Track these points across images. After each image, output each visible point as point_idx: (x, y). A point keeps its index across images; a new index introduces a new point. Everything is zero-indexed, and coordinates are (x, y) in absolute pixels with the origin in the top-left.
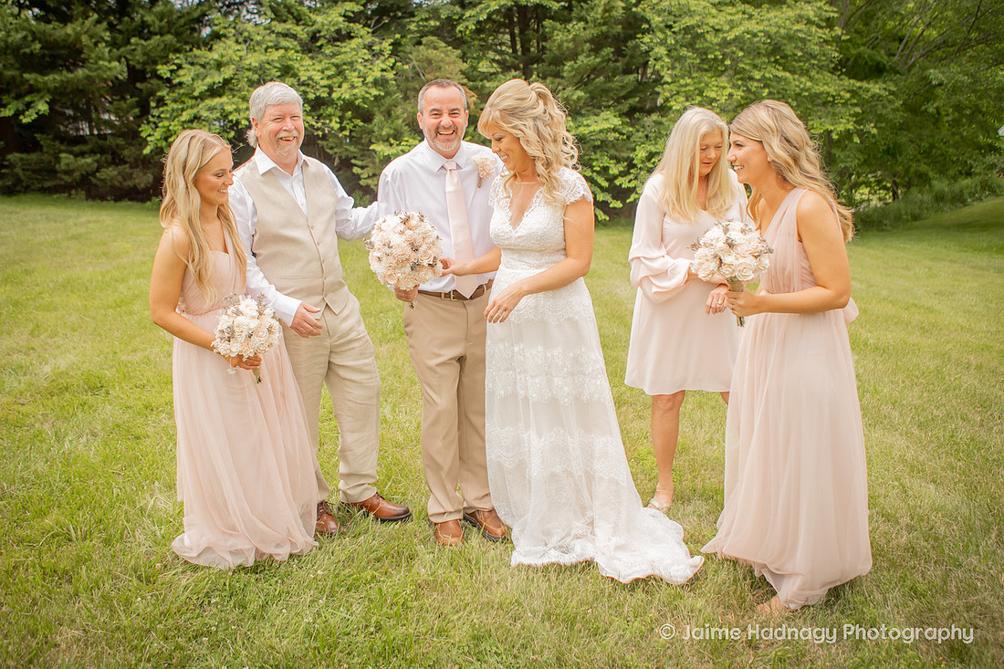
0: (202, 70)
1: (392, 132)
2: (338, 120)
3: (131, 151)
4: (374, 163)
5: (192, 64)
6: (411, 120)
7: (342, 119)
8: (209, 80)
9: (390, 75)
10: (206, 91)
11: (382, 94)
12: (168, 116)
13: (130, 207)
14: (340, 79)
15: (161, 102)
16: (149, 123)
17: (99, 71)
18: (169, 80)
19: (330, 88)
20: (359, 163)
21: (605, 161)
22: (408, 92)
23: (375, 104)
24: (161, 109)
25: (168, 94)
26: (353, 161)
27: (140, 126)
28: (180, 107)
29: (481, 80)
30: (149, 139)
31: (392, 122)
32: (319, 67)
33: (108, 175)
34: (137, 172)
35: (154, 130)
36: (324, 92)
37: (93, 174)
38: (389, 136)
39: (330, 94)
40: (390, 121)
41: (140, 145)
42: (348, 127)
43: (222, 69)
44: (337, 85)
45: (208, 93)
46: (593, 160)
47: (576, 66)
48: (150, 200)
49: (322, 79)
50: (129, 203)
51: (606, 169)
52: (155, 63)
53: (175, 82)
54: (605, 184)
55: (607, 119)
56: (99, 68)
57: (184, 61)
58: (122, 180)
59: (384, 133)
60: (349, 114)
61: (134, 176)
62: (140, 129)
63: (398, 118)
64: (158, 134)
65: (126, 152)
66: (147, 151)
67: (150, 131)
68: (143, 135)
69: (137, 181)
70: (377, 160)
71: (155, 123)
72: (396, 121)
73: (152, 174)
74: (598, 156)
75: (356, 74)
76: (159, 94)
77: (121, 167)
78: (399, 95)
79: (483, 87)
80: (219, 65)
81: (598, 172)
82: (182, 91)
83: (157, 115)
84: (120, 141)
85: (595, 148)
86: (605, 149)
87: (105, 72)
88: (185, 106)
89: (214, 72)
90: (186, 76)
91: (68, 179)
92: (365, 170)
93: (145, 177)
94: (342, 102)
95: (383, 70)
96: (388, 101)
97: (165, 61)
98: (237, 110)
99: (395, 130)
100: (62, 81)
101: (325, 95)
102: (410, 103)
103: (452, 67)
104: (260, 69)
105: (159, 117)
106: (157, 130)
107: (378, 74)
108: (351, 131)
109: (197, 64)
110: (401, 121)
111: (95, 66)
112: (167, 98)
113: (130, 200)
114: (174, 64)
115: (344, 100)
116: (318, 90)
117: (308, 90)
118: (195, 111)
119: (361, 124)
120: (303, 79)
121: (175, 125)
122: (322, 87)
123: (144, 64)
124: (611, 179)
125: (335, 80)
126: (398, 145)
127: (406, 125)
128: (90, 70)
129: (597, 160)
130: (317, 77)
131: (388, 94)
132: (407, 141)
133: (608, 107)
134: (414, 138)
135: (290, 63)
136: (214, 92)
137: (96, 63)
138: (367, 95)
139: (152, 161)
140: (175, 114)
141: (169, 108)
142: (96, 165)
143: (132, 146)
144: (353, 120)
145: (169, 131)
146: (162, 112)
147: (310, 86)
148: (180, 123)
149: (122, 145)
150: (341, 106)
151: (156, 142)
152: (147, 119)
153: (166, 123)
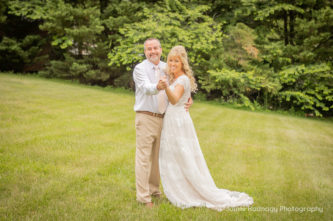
0: (137, 32)
1: (218, 65)
2: (194, 58)
3: (102, 64)
4: (208, 79)
5: (133, 29)
6: (227, 60)
7: (196, 58)
8: (140, 37)
9: (220, 40)
10: (139, 41)
11: (216, 48)
12: (121, 50)
13: (98, 89)
14: (197, 40)
15: (118, 44)
16: (112, 52)
17: (95, 30)
18: (123, 35)
19: (192, 43)
20: (202, 78)
21: (322, 87)
22: (228, 48)
23: (212, 52)
24: (118, 47)
25: (122, 41)
26: (199, 77)
27: (107, 54)
28: (127, 47)
29: (263, 44)
30: (112, 59)
32: (188, 34)
33: (91, 74)
34: (103, 74)
35: (114, 56)
36: (189, 45)
37: (85, 73)
38: (216, 67)
39: (192, 46)
40: (217, 61)
41: (106, 61)
42: (198, 62)
43: (146, 32)
44: (195, 42)
46: (316, 86)
47: (310, 41)
49: (189, 39)
50: (99, 87)
51: (322, 91)
52: (118, 27)
53: (126, 36)
54: (321, 99)
56: (95, 28)
57: (130, 27)
58: (96, 77)
59: (214, 66)
60: (199, 56)
61: (102, 75)
63: (221, 59)
64: (116, 57)
65: (100, 65)
66: (110, 64)
67: (112, 56)
68: (109, 57)
69: (102, 77)
70: (210, 78)
71: (114, 53)
72: (220, 61)
75: (204, 38)
76: (118, 40)
77: (97, 71)
78: (223, 49)
79: (264, 48)
80: (145, 30)
81: (318, 93)
82: (128, 40)
83: (116, 49)
84: (98, 59)
85: (318, 81)
86: (323, 81)
87: (98, 30)
88: (129, 46)
89: (142, 33)
90: (131, 34)
91: (74, 74)
92: (204, 82)
93: (106, 76)
94: (196, 51)
95: (217, 37)
96: (218, 51)
97: (122, 26)
100: (79, 33)
101: (190, 47)
102: (228, 53)
103: (249, 38)
104: (162, 33)
105: (117, 50)
106: (116, 56)
107: (213, 39)
108: (200, 64)
109: (135, 29)
110: (222, 61)
111: (94, 27)
112: (121, 42)
114: (126, 28)
115: (197, 49)
116: (187, 44)
118: (133, 49)
119: (204, 61)
120: (180, 39)
121: (123, 55)
122: (189, 43)
123: (113, 27)
124: (324, 96)
125: (195, 40)
126: (220, 72)
128: (92, 29)
129: (318, 86)
130: (186, 38)
131: (218, 48)
132: (224, 70)
134: (228, 69)
135: (175, 32)
136: (141, 41)
137: (94, 26)
138: (208, 48)
139: (110, 69)
141: (121, 47)
142: (87, 69)
143: (103, 62)
144: (201, 59)
145: (121, 57)
146: (118, 48)
147: (183, 42)
148: (126, 54)
149: (99, 61)
150: (196, 52)
151: (115, 61)
152: (111, 51)
153: (119, 53)
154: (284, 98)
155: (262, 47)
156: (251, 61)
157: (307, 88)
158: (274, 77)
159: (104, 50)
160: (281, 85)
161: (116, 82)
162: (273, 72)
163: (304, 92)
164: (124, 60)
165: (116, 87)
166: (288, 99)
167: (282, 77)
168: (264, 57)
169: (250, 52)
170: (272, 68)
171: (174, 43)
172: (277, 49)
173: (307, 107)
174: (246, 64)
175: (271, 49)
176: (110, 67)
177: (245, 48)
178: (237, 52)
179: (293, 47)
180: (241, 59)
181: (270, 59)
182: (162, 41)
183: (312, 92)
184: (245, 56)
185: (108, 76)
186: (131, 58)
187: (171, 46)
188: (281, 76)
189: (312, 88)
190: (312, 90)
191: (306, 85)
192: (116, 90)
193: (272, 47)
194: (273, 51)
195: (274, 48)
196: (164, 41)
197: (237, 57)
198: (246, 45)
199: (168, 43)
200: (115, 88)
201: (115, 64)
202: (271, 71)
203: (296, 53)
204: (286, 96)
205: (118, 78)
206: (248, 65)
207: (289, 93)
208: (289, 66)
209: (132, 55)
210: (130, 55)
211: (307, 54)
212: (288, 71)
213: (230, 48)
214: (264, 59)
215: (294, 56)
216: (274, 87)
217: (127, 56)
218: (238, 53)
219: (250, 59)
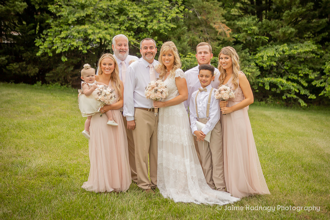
0: (73, 9)
3: (27, 54)
6: (191, 43)
8: (77, 15)
10: (76, 21)
11: (176, 27)
12: (52, 34)
15: (48, 26)
16: (40, 38)
18: (54, 14)
19: (146, 22)
21: (307, 71)
22: (190, 26)
23: (171, 32)
24: (48, 30)
25: (52, 22)
27: (34, 40)
28: (60, 29)
29: (233, 20)
30: (41, 47)
31: (181, 43)
32: (140, 10)
33: (13, 68)
34: (30, 67)
35: (43, 42)
36: (142, 24)
37: (5, 67)
39: (146, 26)
40: (179, 43)
41: (33, 51)
43: (85, 9)
44: (150, 21)
45: (76, 23)
46: (299, 70)
47: (291, 13)
48: (36, 83)
49: (142, 17)
50: (24, 84)
51: (306, 75)
53: (58, 15)
54: (306, 85)
55: (309, 46)
56: (15, 5)
61: (28, 69)
62: (35, 42)
63: (184, 41)
64: (46, 45)
66: (38, 54)
67: (41, 43)
68: (37, 45)
69: (29, 72)
71: (44, 38)
72: (184, 43)
73: (38, 68)
74: (302, 67)
75: (161, 14)
76: (47, 21)
77: (21, 63)
78: (186, 28)
79: (234, 24)
80: (83, 7)
81: (302, 77)
82: (61, 21)
83: (45, 33)
84: (22, 48)
85: (300, 63)
86: (306, 63)
88: (63, 29)
89: (80, 10)
93: (34, 70)
94: (152, 31)
95: (177, 13)
96: (179, 31)
98: (93, 33)
99: (182, 48)
101: (143, 26)
102: (191, 33)
103: (217, 12)
104: (107, 9)
105: (47, 35)
106: (45, 42)
110: (186, 43)
112: (52, 24)
113: (25, 82)
115: (153, 30)
116: (139, 23)
117: (133, 23)
118: (69, 32)
120: (130, 16)
121: (56, 40)
122: (143, 21)
124: (310, 82)
125: (149, 18)
126: (184, 57)
127: (189, 45)
129: (301, 69)
130: (139, 15)
131: (178, 27)
132: (190, 55)
133: (309, 38)
138: (167, 27)
140: (57, 34)
141: (53, 30)
142: (7, 61)
143: (29, 51)
144: (158, 42)
145: (53, 43)
146: (48, 32)
147: (134, 21)
148: (60, 39)
149: (23, 50)
150: (152, 33)
151: (44, 49)
152: (40, 36)
153: (51, 39)
154: (262, 86)
155: (232, 24)
156: (220, 42)
157: (288, 72)
158: (249, 61)
159: (30, 35)
160: (258, 70)
161: (48, 76)
162: (248, 54)
163: (285, 77)
164: (58, 47)
165: (49, 83)
166: (267, 88)
167: (259, 60)
168: (236, 36)
169: (220, 30)
170: (247, 50)
171: (123, 23)
172: (252, 26)
173: (289, 96)
174: (215, 45)
175: (244, 26)
176: (39, 57)
177: (214, 26)
178: (202, 31)
179: (270, 22)
180: (208, 39)
181: (244, 38)
182: (107, 20)
183: (294, 76)
184: (213, 35)
185: (37, 70)
186: (67, 44)
187: (119, 26)
188: (257, 59)
189: (293, 72)
190: (293, 75)
191: (287, 68)
192: (49, 88)
193: (246, 23)
194: (247, 28)
195: (248, 25)
196: (109, 20)
197: (203, 37)
198: (214, 21)
199: (115, 23)
200: (48, 85)
201: (45, 54)
202: (246, 53)
203: (273, 29)
204: (263, 84)
205: (51, 72)
206: (217, 47)
207: (268, 80)
208: (266, 46)
209: (67, 40)
210: (65, 40)
211: (288, 30)
212: (266, 53)
213: (193, 27)
214: (237, 39)
215: (271, 33)
216: (251, 72)
217: (61, 42)
218: (203, 33)
219: (219, 40)
